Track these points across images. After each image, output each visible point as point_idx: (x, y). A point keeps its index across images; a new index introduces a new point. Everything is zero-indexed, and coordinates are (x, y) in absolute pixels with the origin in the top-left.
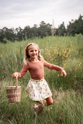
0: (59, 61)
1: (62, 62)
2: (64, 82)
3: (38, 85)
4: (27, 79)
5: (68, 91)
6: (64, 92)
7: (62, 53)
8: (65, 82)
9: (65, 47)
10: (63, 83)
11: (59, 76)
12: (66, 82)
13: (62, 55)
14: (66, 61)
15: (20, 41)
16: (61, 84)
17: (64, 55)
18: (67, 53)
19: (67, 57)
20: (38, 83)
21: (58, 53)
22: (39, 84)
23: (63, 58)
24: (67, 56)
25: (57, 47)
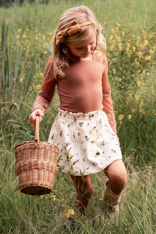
0: (124, 72)
1: (133, 75)
2: (138, 139)
3: (79, 129)
4: (21, 129)
5: (150, 167)
6: (137, 170)
7: (134, 48)
8: (140, 139)
9: (145, 29)
10: (134, 141)
11: (123, 120)
12: (144, 139)
13: (134, 54)
14: (146, 72)
15: (7, 7)
16: (127, 147)
17: (140, 54)
18: (149, 49)
19: (148, 61)
20: (78, 121)
21: (121, 48)
22: (81, 124)
23: (138, 63)
24: (148, 58)
25: (120, 29)
